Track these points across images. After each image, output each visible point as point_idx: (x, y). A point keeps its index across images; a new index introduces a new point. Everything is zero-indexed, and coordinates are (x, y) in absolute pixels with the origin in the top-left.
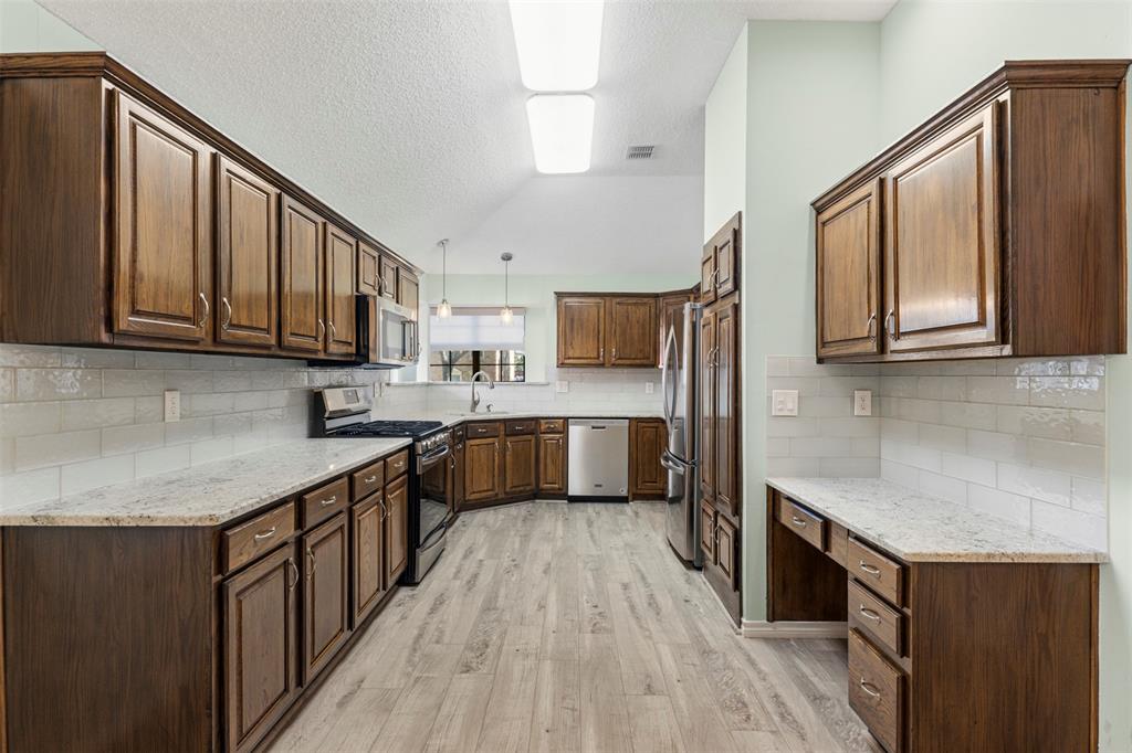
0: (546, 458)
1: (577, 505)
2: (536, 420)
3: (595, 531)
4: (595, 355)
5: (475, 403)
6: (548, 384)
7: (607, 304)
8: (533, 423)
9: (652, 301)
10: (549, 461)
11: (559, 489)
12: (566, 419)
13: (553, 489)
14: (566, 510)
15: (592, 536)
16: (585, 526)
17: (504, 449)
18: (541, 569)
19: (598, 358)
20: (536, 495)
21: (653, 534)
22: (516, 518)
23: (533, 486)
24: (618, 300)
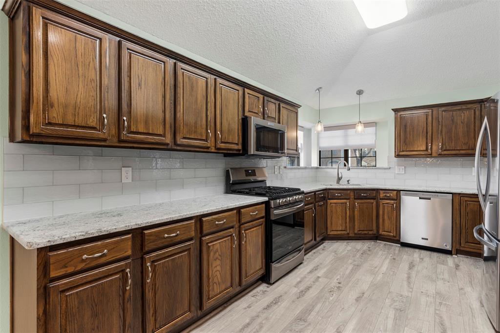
0: (383, 214)
1: (407, 249)
2: (377, 190)
3: (413, 274)
4: (425, 149)
5: (339, 179)
6: (390, 168)
7: (434, 112)
8: (375, 192)
9: (477, 106)
10: (386, 217)
11: (393, 236)
12: (399, 191)
13: (389, 236)
14: (397, 252)
15: (409, 278)
16: (406, 267)
17: (353, 208)
18: (355, 297)
19: (427, 150)
20: (376, 237)
21: (468, 289)
22: (358, 251)
23: (375, 232)
24: (443, 109)
